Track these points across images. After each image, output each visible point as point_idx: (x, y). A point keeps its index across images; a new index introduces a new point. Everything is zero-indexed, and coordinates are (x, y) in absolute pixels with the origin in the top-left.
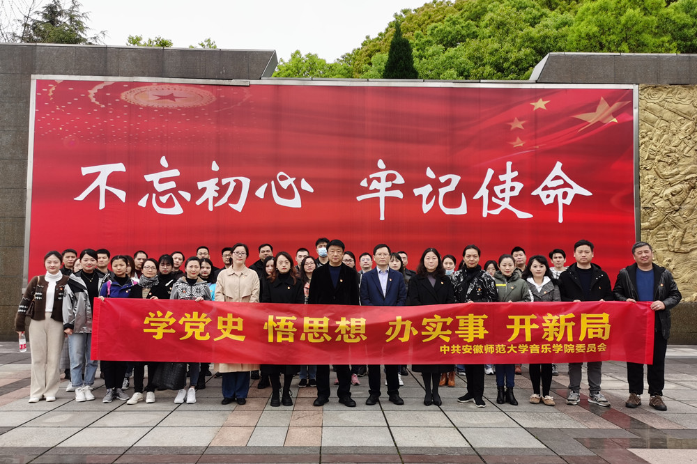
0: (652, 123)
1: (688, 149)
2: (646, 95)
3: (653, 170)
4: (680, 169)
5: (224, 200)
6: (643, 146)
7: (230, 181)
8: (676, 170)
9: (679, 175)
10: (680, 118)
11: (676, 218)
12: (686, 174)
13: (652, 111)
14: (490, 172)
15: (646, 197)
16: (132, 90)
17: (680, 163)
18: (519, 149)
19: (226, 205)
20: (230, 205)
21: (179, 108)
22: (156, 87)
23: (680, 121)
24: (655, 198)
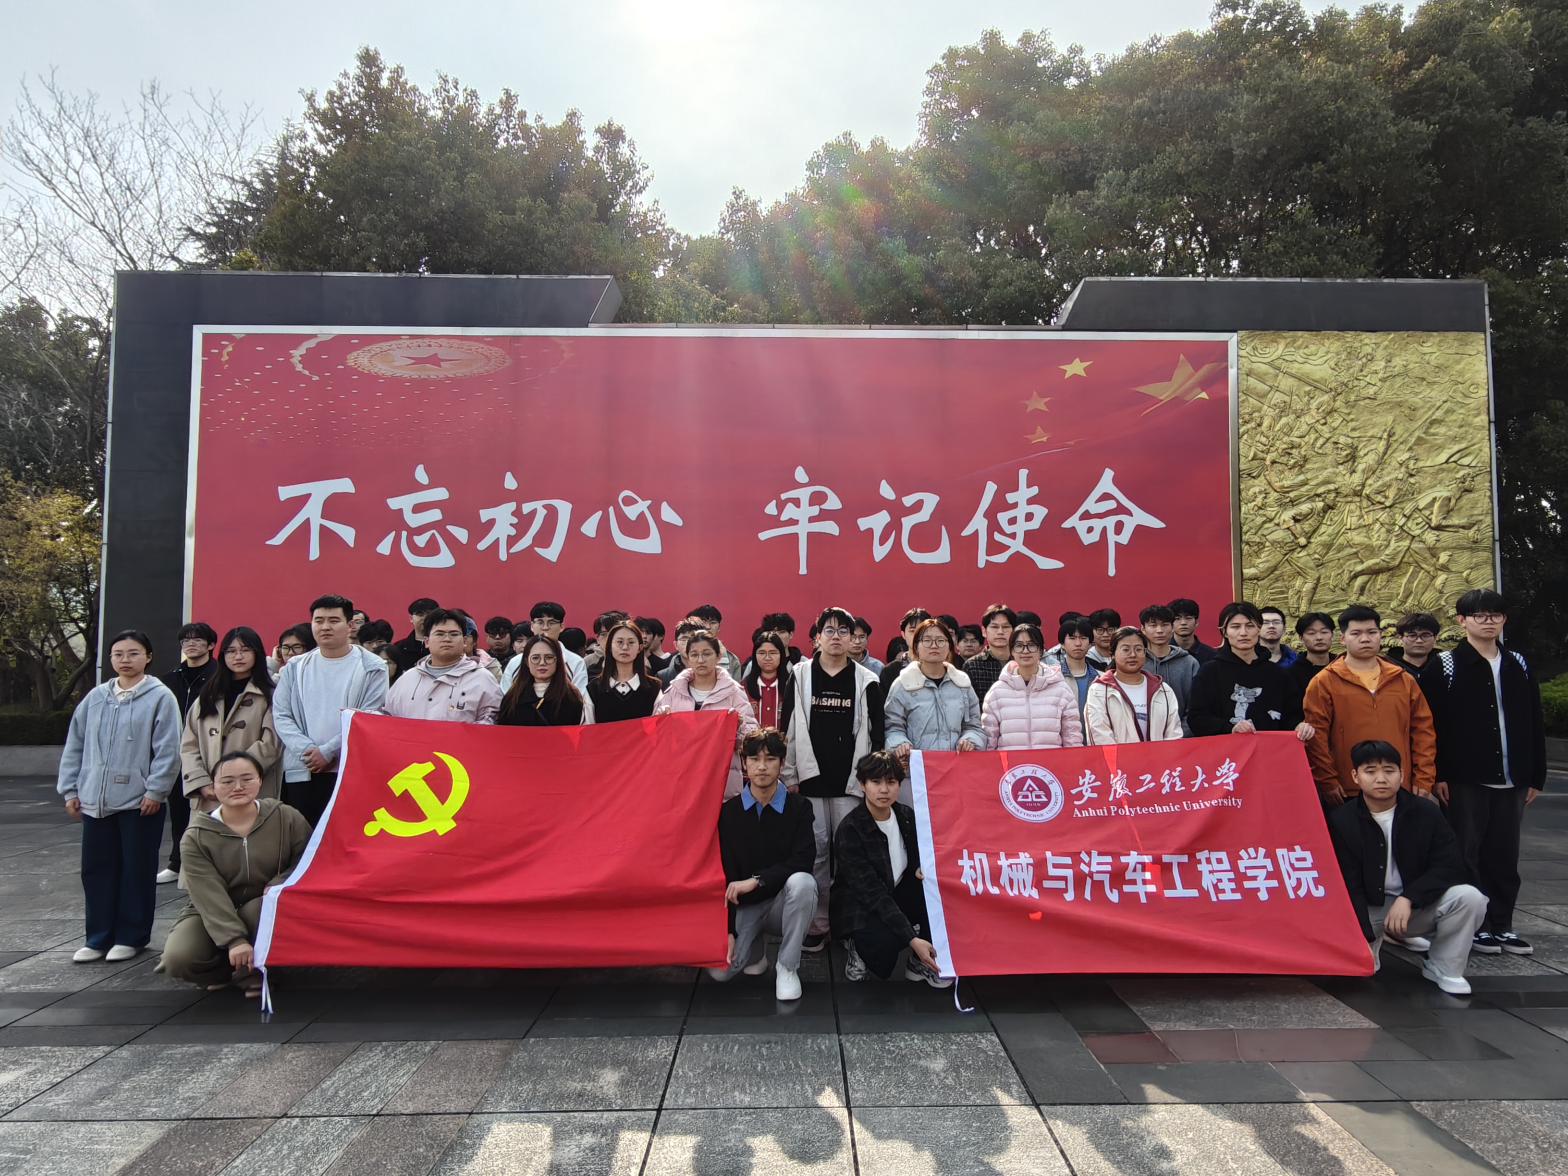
0: (1262, 396)
1: (1321, 441)
2: (1249, 349)
3: (1262, 478)
4: (1309, 476)
5: (525, 542)
6: (1245, 437)
7: (538, 506)
8: (1302, 477)
9: (1307, 487)
10: (1308, 388)
11: (1303, 560)
12: (1319, 485)
13: (1261, 378)
14: (991, 489)
15: (1251, 524)
16: (366, 349)
17: (1308, 466)
18: (1041, 446)
19: (530, 549)
20: (537, 549)
21: (447, 378)
22: (408, 342)
23: (1308, 393)
24: (1266, 526)
